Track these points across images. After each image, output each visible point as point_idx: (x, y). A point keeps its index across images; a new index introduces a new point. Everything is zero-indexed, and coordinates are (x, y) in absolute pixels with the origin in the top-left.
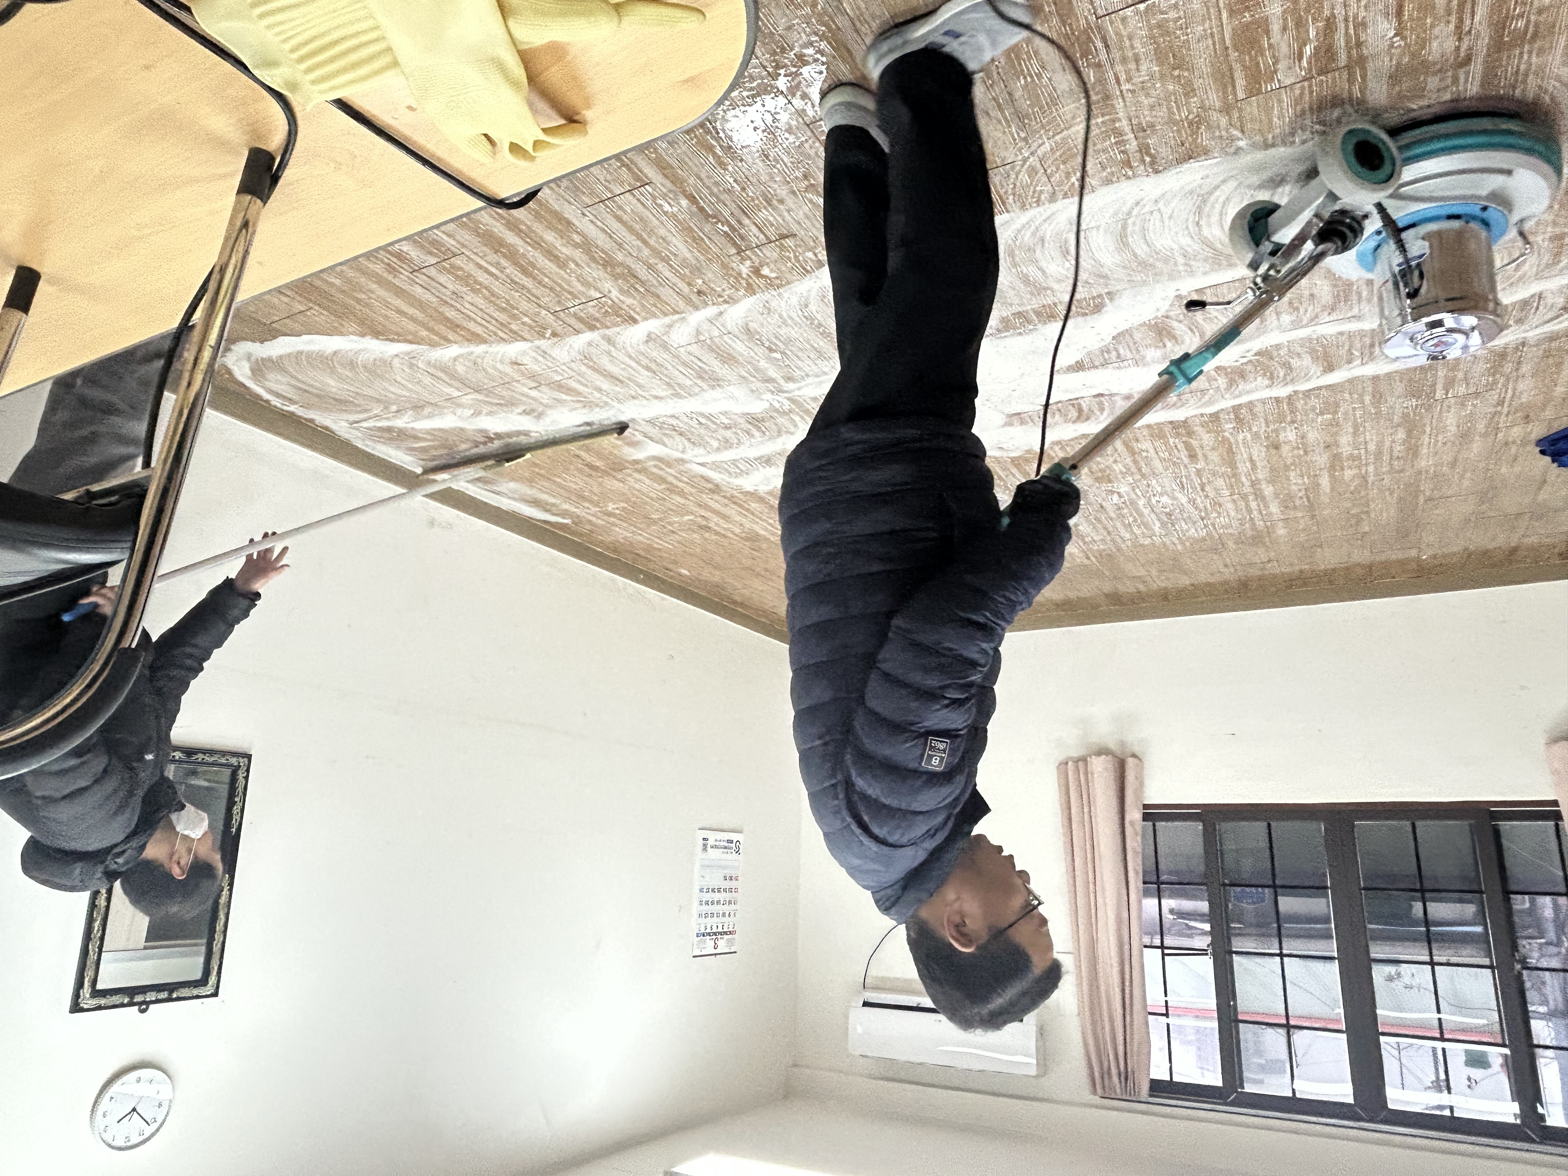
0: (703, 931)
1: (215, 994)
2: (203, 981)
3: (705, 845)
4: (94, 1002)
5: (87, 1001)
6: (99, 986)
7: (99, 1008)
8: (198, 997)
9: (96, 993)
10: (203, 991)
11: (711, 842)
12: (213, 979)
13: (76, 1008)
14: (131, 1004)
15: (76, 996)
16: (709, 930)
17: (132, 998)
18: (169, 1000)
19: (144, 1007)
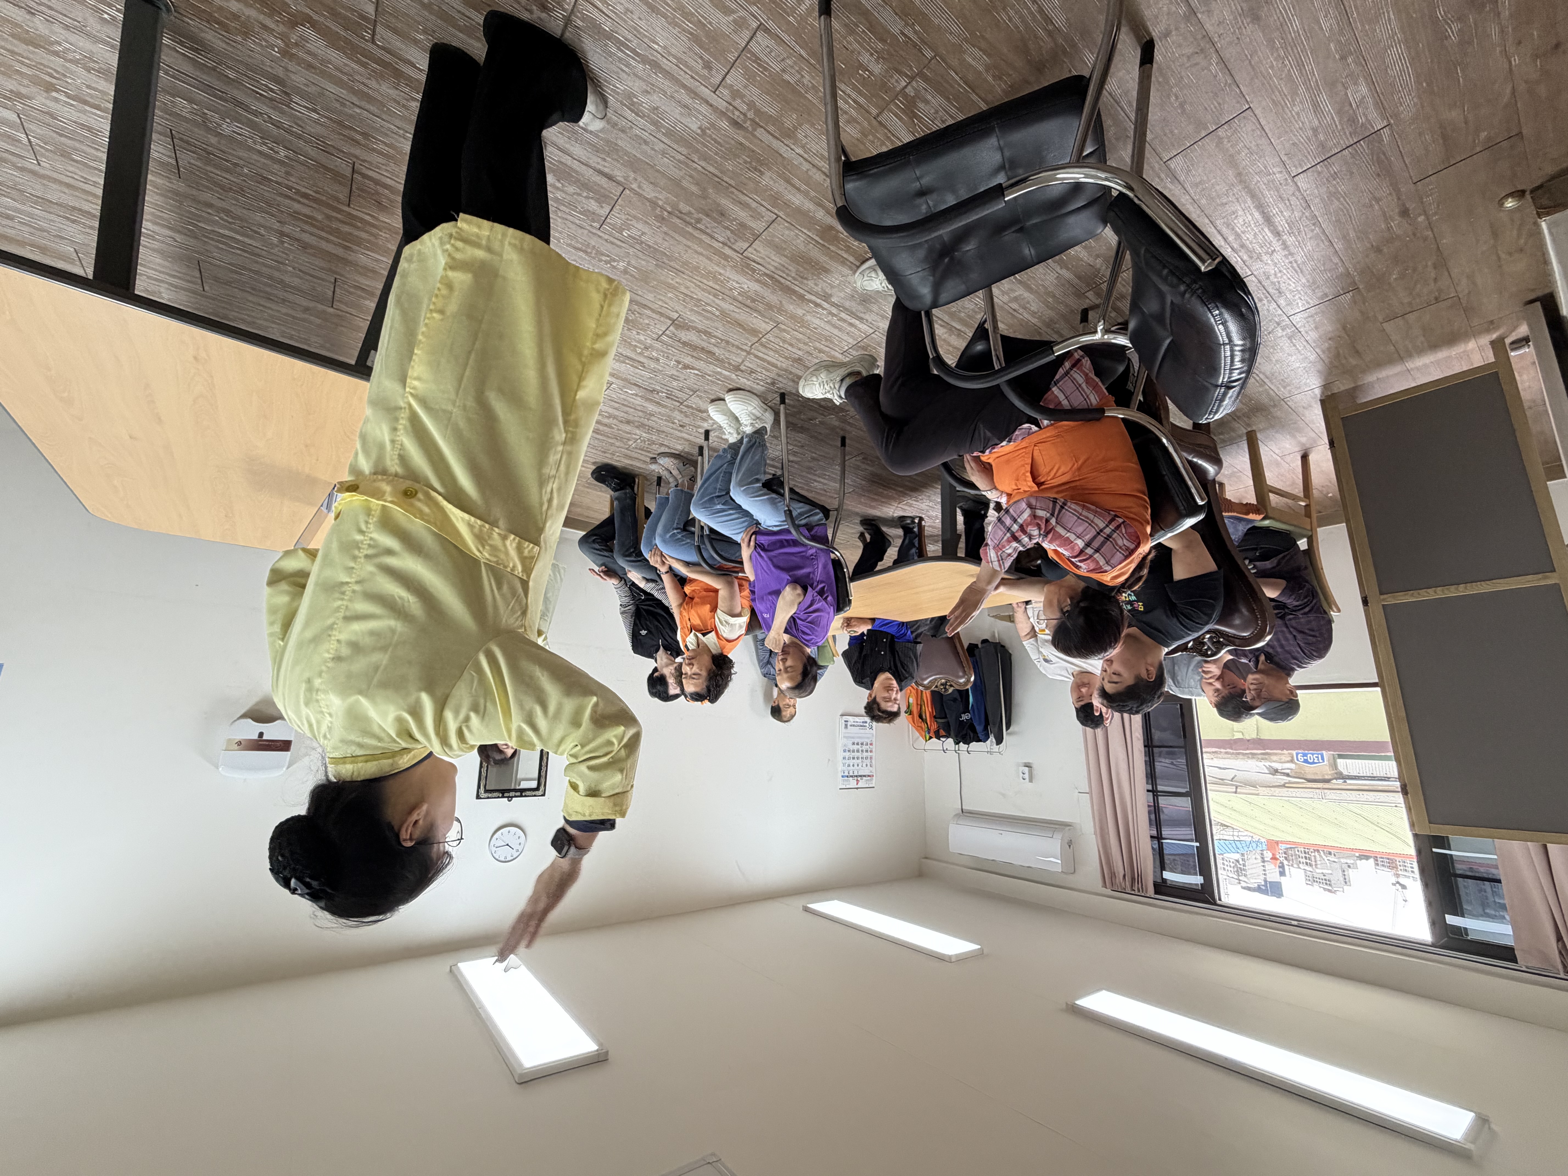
0: (846, 774)
1: (544, 795)
2: (537, 789)
3: (846, 725)
4: (486, 795)
5: (483, 795)
6: (487, 788)
7: (488, 798)
8: (535, 796)
9: (486, 791)
10: (536, 793)
11: (849, 724)
12: (542, 788)
13: (478, 797)
14: (503, 797)
15: (478, 792)
16: (851, 774)
17: (503, 794)
18: (521, 796)
19: (510, 798)
